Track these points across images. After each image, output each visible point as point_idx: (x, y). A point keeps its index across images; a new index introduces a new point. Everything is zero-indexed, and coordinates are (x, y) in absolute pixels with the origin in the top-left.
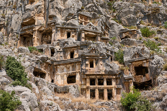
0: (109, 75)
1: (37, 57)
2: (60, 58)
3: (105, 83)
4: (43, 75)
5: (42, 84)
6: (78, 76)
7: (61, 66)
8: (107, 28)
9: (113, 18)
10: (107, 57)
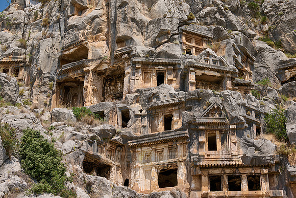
0: (252, 167)
1: (90, 131)
2: (143, 130)
3: (245, 185)
4: (106, 170)
5: (100, 188)
6: (181, 170)
7: (144, 149)
8: (247, 59)
9: (261, 36)
10: (247, 125)
